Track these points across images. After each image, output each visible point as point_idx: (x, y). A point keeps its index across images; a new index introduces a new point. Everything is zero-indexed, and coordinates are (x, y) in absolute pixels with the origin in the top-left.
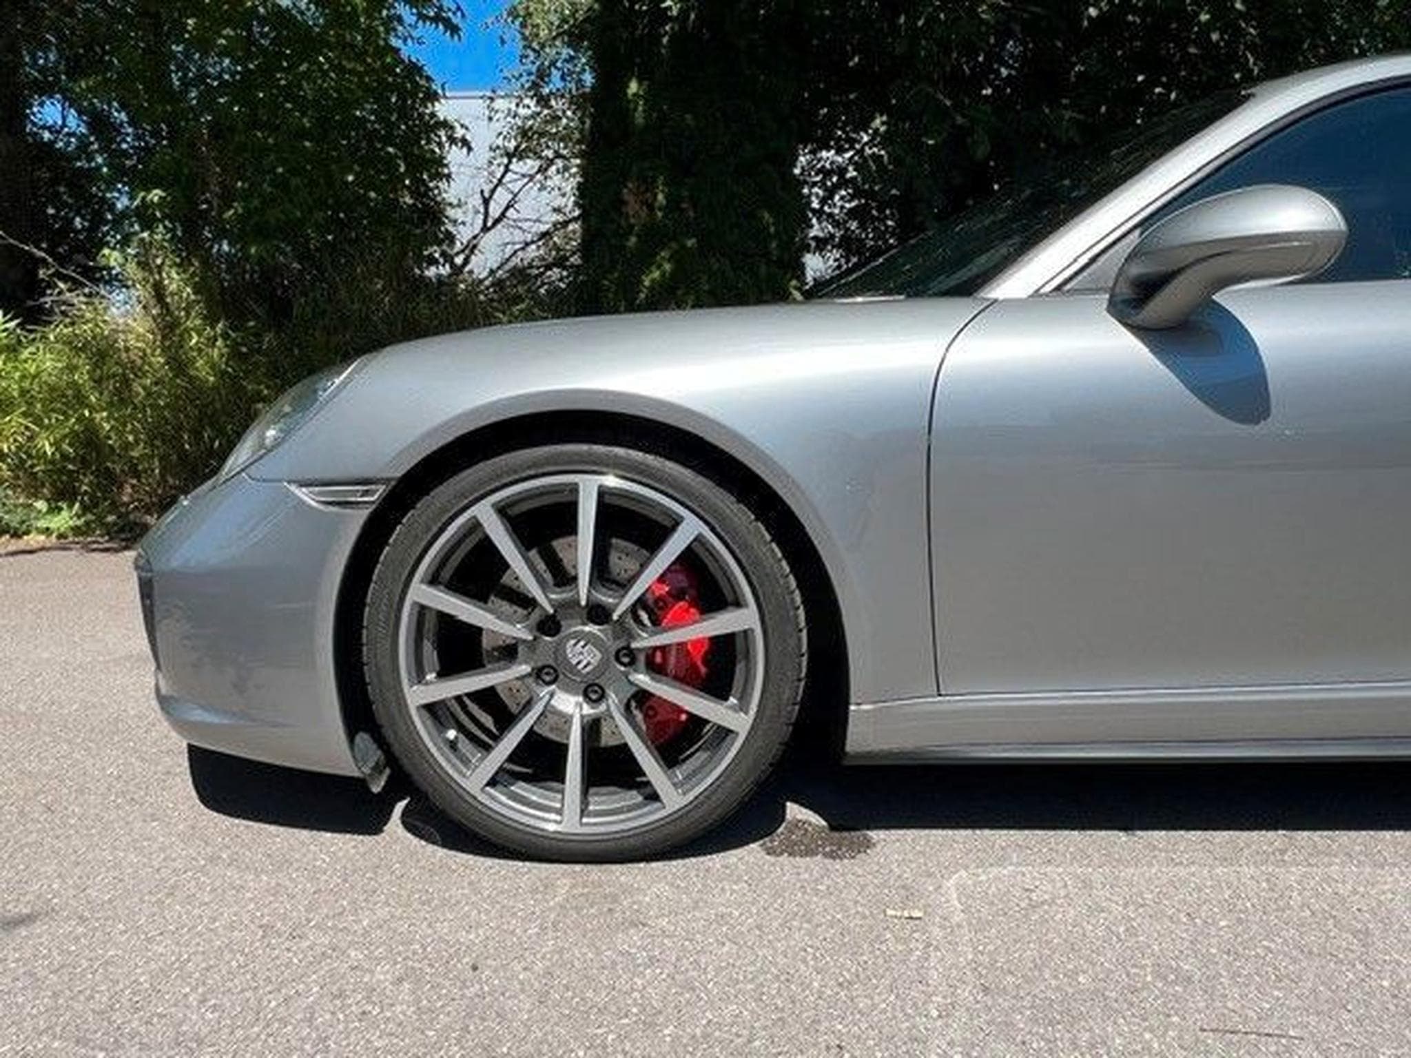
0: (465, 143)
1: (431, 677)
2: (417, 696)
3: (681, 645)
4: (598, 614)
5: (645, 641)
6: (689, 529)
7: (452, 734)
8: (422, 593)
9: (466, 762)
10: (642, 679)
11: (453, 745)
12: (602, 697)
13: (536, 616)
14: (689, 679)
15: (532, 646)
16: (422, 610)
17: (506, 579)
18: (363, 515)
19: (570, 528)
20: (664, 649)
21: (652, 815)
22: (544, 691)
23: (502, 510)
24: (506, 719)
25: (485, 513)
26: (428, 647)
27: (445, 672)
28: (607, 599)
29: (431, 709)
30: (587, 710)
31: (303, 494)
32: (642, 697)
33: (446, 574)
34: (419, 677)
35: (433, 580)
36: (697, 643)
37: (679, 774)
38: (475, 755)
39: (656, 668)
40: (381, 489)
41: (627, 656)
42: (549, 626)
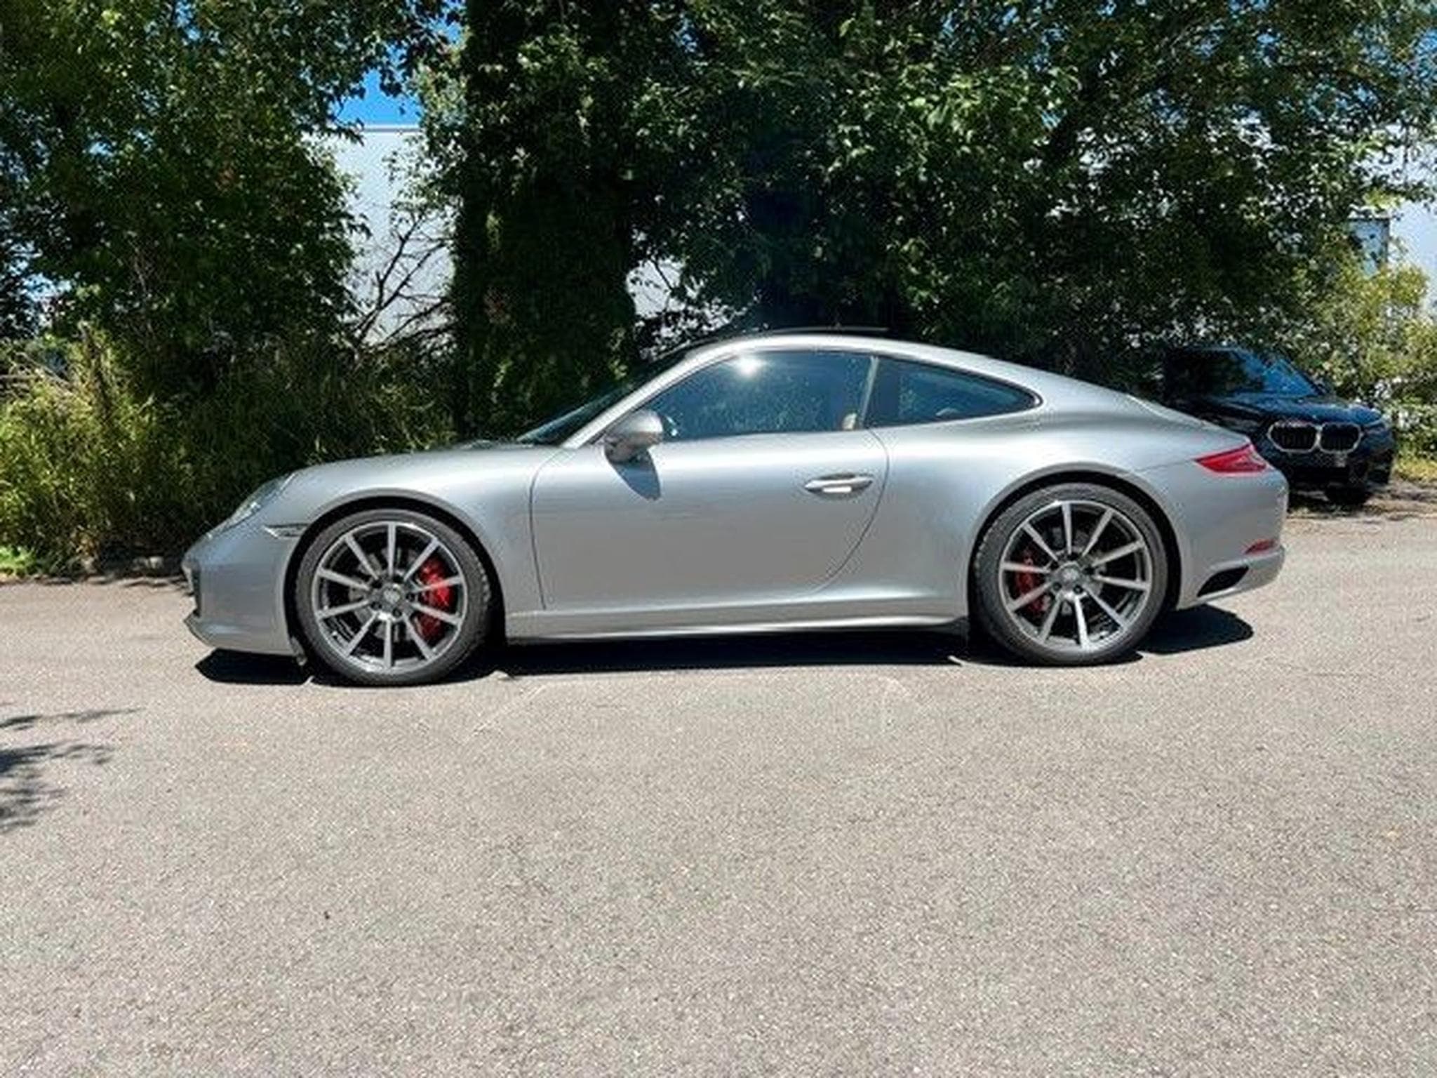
0: (363, 227)
1: (326, 608)
2: (319, 615)
3: (435, 592)
4: (397, 579)
5: (417, 589)
6: (435, 543)
7: (335, 633)
8: (322, 572)
9: (341, 645)
10: (417, 606)
11: (335, 637)
12: (401, 614)
13: (371, 581)
14: (438, 606)
15: (369, 593)
16: (322, 579)
17: (359, 568)
18: (297, 539)
19: (385, 545)
20: (428, 593)
21: (422, 665)
22: (374, 613)
23: (356, 537)
24: (356, 627)
25: (348, 538)
26: (325, 596)
27: (333, 604)
28: (400, 573)
29: (327, 621)
30: (394, 619)
31: (270, 531)
32: (417, 614)
33: (333, 564)
34: (321, 607)
35: (327, 566)
36: (442, 589)
37: (435, 650)
38: (345, 643)
39: (422, 601)
40: (304, 529)
41: (411, 597)
42: (377, 585)
